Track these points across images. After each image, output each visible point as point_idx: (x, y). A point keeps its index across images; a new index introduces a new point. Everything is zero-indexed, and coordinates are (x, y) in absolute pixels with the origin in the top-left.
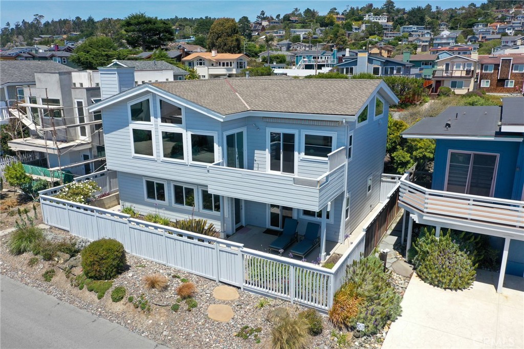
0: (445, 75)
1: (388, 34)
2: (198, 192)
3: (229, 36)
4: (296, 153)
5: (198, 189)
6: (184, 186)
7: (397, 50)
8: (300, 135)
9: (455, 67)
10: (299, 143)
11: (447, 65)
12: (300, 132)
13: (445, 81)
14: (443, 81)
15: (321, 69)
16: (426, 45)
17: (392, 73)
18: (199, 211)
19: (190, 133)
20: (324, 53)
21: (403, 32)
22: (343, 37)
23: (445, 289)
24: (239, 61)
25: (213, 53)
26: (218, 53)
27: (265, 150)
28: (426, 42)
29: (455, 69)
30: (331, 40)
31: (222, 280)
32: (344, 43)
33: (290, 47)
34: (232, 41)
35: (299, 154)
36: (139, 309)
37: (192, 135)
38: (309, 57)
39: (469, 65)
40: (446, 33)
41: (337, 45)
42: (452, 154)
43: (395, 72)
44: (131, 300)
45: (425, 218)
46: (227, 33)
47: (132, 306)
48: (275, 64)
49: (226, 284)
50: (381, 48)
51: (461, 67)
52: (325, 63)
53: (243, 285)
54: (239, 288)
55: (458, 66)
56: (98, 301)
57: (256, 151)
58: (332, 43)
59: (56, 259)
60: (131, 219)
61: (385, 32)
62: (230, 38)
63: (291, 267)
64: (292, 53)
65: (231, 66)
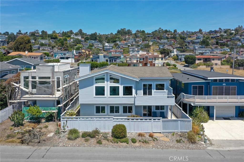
0: (130, 62)
1: (83, 43)
2: (121, 107)
3: (27, 44)
4: (153, 90)
5: (121, 106)
6: (115, 106)
7: (93, 51)
8: (154, 84)
9: (133, 59)
10: (154, 87)
11: (130, 58)
12: (154, 83)
13: (131, 65)
14: (131, 64)
15: (68, 59)
16: (101, 49)
17: (112, 61)
18: (121, 114)
19: (122, 86)
20: (68, 52)
21: (89, 43)
22: (67, 44)
23: (204, 123)
24: (41, 56)
25: (26, 52)
26: (28, 52)
27: (141, 90)
28: (101, 47)
29: (133, 60)
30: (60, 45)
31: (154, 132)
32: (67, 47)
33: (40, 48)
34: (28, 46)
35: (154, 90)
36: (145, 143)
37: (123, 86)
38: (61, 54)
39: (137, 59)
40: (107, 44)
41: (63, 48)
42: (193, 86)
43: (114, 61)
44: (140, 141)
45: (196, 104)
46: (26, 42)
47: (142, 143)
48: (46, 57)
49: (156, 133)
50: (85, 50)
51: (135, 59)
52: (70, 57)
53: (162, 131)
54: (161, 133)
55: (134, 59)
56: (128, 145)
57: (138, 91)
58: (60, 47)
59: (97, 137)
60: (114, 118)
61: (82, 43)
62: (27, 45)
63: (179, 121)
64: (49, 51)
65: (37, 58)
